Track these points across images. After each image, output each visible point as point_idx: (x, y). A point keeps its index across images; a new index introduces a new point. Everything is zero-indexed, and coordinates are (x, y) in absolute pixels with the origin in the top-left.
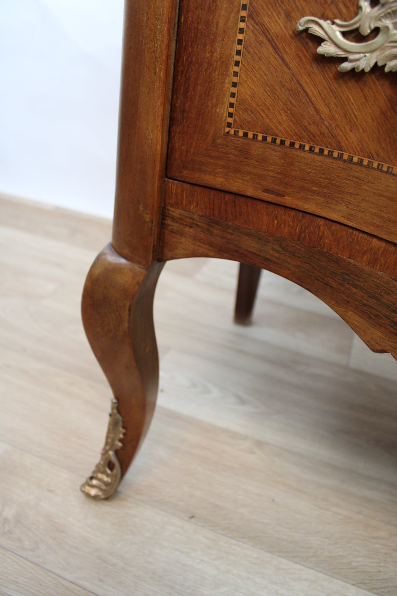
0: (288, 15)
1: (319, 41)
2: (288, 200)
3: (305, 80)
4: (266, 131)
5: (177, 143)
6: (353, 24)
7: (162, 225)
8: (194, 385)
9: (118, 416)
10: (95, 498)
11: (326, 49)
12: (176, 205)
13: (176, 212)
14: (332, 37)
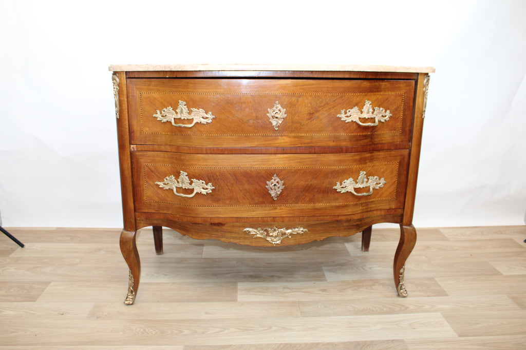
0: (153, 182)
2: (161, 212)
3: (159, 191)
4: (153, 200)
5: (136, 205)
6: (164, 182)
7: (136, 222)
8: (148, 275)
9: (131, 275)
10: (128, 304)
11: (160, 186)
12: (138, 217)
13: (138, 219)
14: (161, 184)
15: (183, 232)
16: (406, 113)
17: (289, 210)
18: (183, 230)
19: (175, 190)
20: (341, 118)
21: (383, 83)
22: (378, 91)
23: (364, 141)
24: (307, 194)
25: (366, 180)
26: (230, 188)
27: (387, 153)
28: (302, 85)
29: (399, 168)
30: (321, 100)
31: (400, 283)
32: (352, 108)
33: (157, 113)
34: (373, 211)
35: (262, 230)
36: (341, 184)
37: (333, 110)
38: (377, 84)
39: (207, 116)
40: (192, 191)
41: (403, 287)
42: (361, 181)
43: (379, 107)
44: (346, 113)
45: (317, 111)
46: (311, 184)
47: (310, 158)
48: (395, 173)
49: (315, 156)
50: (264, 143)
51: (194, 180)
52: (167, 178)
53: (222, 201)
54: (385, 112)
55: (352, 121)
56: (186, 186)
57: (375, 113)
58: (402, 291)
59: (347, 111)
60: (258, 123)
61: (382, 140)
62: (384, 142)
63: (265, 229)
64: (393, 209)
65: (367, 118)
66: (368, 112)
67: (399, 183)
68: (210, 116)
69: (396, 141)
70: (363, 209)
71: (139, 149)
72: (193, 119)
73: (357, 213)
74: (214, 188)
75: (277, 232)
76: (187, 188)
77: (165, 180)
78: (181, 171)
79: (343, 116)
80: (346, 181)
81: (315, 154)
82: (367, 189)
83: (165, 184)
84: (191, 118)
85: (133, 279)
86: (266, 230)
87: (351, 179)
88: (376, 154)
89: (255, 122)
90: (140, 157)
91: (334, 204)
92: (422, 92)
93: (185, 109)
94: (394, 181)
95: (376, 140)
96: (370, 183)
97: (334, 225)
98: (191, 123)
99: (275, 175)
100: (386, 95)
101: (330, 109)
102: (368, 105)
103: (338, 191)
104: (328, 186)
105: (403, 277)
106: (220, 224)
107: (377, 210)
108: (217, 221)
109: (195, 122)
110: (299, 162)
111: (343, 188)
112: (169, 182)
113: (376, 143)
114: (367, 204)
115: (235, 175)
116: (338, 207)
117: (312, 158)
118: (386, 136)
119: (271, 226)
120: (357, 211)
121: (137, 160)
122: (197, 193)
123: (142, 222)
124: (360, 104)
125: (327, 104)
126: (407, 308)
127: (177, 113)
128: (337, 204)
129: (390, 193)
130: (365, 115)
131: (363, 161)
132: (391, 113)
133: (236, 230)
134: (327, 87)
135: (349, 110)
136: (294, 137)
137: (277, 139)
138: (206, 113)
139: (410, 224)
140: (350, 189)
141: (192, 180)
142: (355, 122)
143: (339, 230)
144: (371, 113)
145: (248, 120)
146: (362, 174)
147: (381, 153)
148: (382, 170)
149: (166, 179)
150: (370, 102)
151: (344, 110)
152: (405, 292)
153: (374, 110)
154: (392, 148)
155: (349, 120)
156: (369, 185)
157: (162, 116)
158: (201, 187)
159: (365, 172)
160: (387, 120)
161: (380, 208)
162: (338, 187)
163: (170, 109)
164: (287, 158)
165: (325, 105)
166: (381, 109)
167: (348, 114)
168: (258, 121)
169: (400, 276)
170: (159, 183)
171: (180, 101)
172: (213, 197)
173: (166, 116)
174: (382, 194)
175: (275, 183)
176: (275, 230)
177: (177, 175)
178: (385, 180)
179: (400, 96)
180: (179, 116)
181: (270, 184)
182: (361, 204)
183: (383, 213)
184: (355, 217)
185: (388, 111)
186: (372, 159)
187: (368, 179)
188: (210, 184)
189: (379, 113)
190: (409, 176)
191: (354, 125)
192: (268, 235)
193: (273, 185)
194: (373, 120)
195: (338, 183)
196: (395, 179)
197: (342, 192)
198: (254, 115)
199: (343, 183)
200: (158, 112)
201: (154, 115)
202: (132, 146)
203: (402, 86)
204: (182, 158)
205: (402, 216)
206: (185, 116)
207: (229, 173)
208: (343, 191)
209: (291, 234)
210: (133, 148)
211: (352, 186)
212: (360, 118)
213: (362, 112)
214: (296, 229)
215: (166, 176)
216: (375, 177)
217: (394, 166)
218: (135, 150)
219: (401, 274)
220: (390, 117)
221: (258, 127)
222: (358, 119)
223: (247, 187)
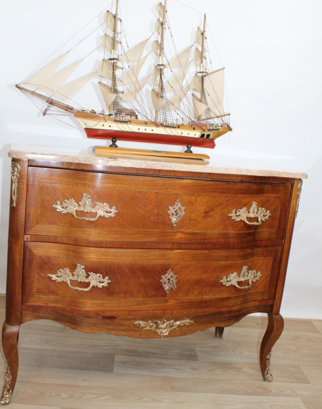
0: (45, 274)
1: (52, 278)
2: (49, 305)
3: (50, 284)
4: (43, 293)
5: (24, 298)
6: (57, 275)
7: (21, 316)
9: (9, 372)
10: (4, 404)
11: (53, 279)
12: (24, 311)
13: (24, 312)
14: (54, 277)
15: (73, 326)
16: (282, 213)
17: (179, 303)
18: (72, 324)
19: (69, 283)
20: (232, 217)
21: (266, 186)
22: (263, 193)
23: (248, 238)
24: (196, 288)
25: (246, 274)
26: (126, 282)
27: (264, 249)
28: (202, 186)
29: (273, 263)
30: (216, 200)
31: (266, 368)
32: (241, 208)
33: (57, 204)
34: (249, 302)
35: (152, 322)
36: (227, 278)
37: (226, 210)
38: (262, 186)
39: (111, 210)
40: (88, 284)
41: (269, 372)
42: (243, 275)
43: (262, 207)
44: (236, 212)
45: (212, 210)
46: (201, 279)
47: (202, 254)
48: (270, 267)
49: (207, 251)
50: (162, 238)
51: (91, 274)
52: (61, 270)
53: (117, 294)
54: (266, 211)
55: (241, 220)
56: (82, 279)
57: (259, 213)
58: (268, 375)
59: (238, 211)
60: (158, 219)
61: (261, 237)
62: (262, 239)
63: (155, 321)
64: (265, 300)
65: (252, 217)
66: (254, 212)
67: (272, 276)
68: (113, 210)
69: (272, 238)
70: (242, 301)
71: (33, 240)
72: (97, 212)
73: (237, 304)
74: (110, 281)
75: (166, 324)
76: (82, 281)
77: (58, 272)
78: (78, 264)
79: (233, 215)
80: (231, 275)
81: (207, 250)
82: (247, 283)
83: (58, 277)
84: (95, 211)
85: (10, 376)
86: (156, 323)
87: (235, 274)
88: (256, 250)
89: (155, 218)
90: (33, 248)
91: (219, 297)
92: (296, 195)
93: (88, 202)
94: (268, 274)
95: (257, 237)
96: (249, 277)
97: (217, 316)
98: (94, 217)
99: (170, 270)
100: (267, 196)
101: (223, 208)
102: (255, 206)
103: (223, 284)
104: (215, 280)
105: (269, 362)
106: (112, 318)
107: (252, 301)
108: (109, 314)
109: (98, 216)
110: (192, 258)
111: (228, 281)
112: (62, 275)
113: (257, 239)
114: (245, 296)
115: (132, 269)
116: (222, 300)
117: (204, 253)
118: (265, 234)
119: (160, 318)
120: (237, 303)
121: (30, 251)
122: (93, 287)
123: (28, 315)
124: (248, 205)
125: (221, 204)
126: (271, 391)
127: (79, 205)
128: (222, 297)
129: (264, 286)
130: (252, 215)
131: (245, 257)
132: (270, 212)
133: (127, 323)
134: (222, 189)
135: (240, 209)
136: (190, 234)
137: (174, 235)
138: (111, 208)
139: (278, 313)
140: (234, 283)
141: (89, 273)
142: (243, 220)
143: (221, 321)
144: (255, 212)
145: (150, 216)
146: (245, 268)
147: (259, 249)
148: (260, 264)
149: (60, 272)
150: (256, 203)
151: (235, 210)
152: (271, 377)
153: (258, 210)
154: (269, 244)
155: (238, 219)
156: (249, 278)
157: (63, 208)
158: (98, 281)
159: (247, 267)
160: (267, 219)
161: (255, 299)
162: (224, 281)
163: (73, 201)
164: (182, 253)
165: (219, 204)
166: (263, 209)
167: (238, 214)
168: (159, 217)
169: (267, 361)
170: (51, 275)
171: (84, 194)
172: (108, 291)
173: (67, 207)
174: (258, 286)
175: (169, 277)
176: (164, 322)
177: (73, 268)
178: (261, 273)
179: (279, 198)
180: (81, 209)
181: (164, 278)
182: (241, 296)
183: (257, 303)
184: (235, 308)
185: (268, 211)
186: (252, 255)
187: (248, 273)
188: (107, 278)
189: (262, 213)
190: (281, 270)
191: (242, 223)
192: (157, 327)
193: (167, 279)
194: (256, 219)
195: (225, 277)
196: (269, 273)
197: (227, 286)
198: (156, 211)
199: (228, 277)
200: (59, 202)
201: (54, 206)
202: (26, 236)
203: (280, 188)
204: (80, 250)
205: (272, 306)
206: (88, 209)
207: (126, 268)
208: (228, 284)
209: (179, 326)
210: (27, 238)
211: (236, 280)
212: (247, 217)
213: (249, 212)
214: (184, 321)
215: (60, 269)
216: (254, 271)
217: (269, 261)
218: (29, 240)
219: (268, 360)
220: (270, 217)
221: (158, 223)
222: (246, 218)
223: (142, 280)
